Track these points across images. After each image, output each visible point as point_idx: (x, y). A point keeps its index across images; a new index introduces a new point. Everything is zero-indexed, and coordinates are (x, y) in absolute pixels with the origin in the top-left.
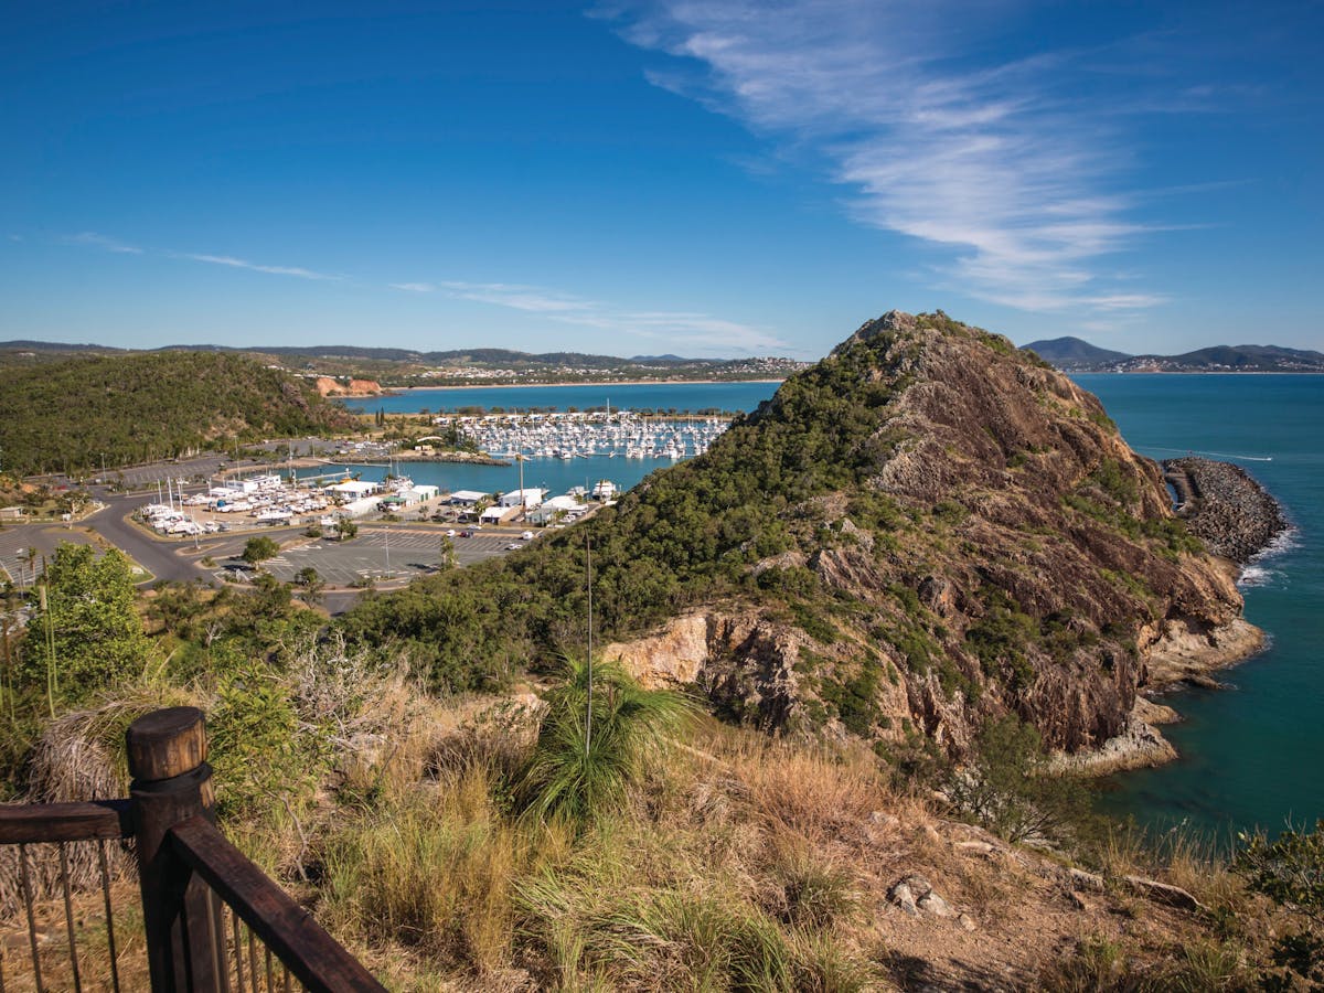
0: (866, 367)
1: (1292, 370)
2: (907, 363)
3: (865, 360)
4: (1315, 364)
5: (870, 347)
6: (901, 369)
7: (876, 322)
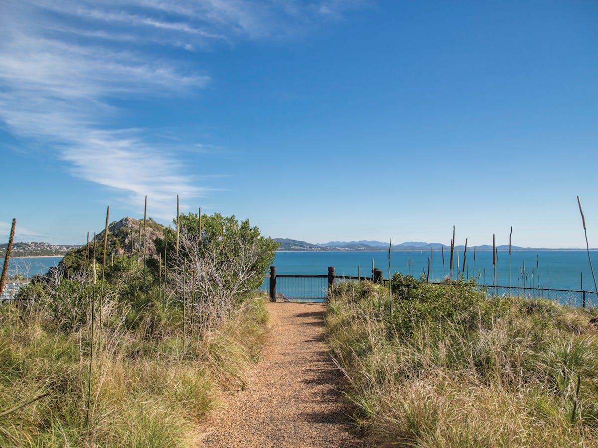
0: (114, 247)
1: (297, 250)
2: (137, 245)
3: (114, 244)
4: (304, 247)
5: (116, 236)
6: (134, 248)
7: (118, 223)
